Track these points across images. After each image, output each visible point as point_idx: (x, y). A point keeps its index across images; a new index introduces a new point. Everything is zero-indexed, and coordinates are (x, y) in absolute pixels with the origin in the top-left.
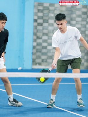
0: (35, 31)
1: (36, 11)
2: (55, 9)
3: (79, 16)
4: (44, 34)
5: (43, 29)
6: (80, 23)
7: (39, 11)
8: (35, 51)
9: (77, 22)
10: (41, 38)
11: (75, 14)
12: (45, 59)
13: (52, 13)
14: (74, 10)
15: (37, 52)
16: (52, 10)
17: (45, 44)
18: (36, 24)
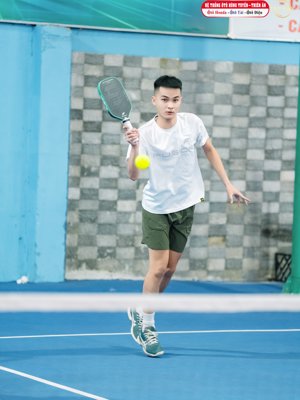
0: (77, 149)
1: (81, 82)
2: (143, 77)
3: (224, 100)
4: (105, 160)
5: (103, 142)
6: (228, 122)
7: (88, 80)
8: (74, 217)
9: (216, 117)
10: (96, 174)
11: (212, 92)
12: (109, 248)
13: (134, 89)
14: (205, 80)
15: (81, 220)
16: (132, 79)
17: (109, 195)
18: (78, 125)
